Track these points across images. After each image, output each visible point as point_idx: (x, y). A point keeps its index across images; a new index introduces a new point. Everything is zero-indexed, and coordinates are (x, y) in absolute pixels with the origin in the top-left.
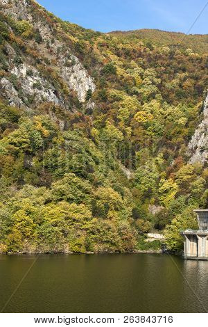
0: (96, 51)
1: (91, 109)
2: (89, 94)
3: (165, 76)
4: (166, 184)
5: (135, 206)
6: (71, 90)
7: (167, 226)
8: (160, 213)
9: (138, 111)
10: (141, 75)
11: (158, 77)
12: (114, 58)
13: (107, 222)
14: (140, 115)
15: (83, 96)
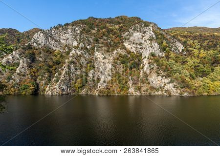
15: (181, 50)
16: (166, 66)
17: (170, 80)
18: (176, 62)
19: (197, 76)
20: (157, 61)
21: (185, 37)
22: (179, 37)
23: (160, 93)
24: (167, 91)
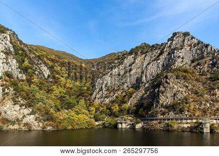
1: (51, 81)
2: (49, 76)
9: (66, 83)
15: (46, 76)
16: (26, 93)
17: (31, 110)
18: (40, 89)
19: (62, 108)
20: (14, 84)
21: (52, 60)
22: (45, 59)
23: (16, 127)
24: (26, 124)
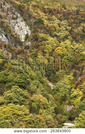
0: (31, 10)
1: (28, 46)
2: (27, 37)
3: (74, 25)
4: (75, 92)
5: (56, 106)
6: (16, 34)
7: (76, 118)
8: (72, 110)
9: (57, 47)
10: (59, 25)
11: (69, 26)
12: (42, 14)
13: (38, 116)
14: (59, 49)
